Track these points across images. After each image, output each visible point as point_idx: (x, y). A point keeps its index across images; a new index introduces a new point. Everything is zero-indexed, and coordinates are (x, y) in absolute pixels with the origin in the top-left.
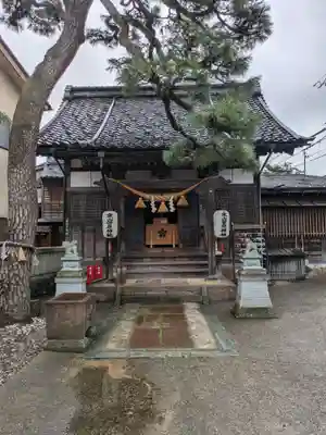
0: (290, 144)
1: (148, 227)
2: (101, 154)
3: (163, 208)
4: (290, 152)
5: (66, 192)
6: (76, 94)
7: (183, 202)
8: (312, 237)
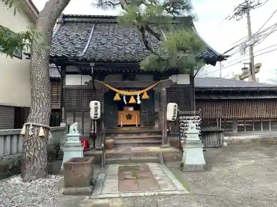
0: (214, 59)
1: (120, 112)
2: (92, 64)
3: (132, 100)
4: (214, 64)
5: (62, 89)
6: (66, 19)
7: (145, 96)
8: (227, 119)
